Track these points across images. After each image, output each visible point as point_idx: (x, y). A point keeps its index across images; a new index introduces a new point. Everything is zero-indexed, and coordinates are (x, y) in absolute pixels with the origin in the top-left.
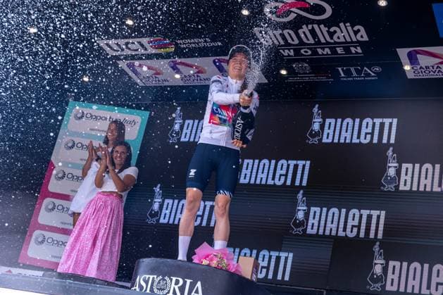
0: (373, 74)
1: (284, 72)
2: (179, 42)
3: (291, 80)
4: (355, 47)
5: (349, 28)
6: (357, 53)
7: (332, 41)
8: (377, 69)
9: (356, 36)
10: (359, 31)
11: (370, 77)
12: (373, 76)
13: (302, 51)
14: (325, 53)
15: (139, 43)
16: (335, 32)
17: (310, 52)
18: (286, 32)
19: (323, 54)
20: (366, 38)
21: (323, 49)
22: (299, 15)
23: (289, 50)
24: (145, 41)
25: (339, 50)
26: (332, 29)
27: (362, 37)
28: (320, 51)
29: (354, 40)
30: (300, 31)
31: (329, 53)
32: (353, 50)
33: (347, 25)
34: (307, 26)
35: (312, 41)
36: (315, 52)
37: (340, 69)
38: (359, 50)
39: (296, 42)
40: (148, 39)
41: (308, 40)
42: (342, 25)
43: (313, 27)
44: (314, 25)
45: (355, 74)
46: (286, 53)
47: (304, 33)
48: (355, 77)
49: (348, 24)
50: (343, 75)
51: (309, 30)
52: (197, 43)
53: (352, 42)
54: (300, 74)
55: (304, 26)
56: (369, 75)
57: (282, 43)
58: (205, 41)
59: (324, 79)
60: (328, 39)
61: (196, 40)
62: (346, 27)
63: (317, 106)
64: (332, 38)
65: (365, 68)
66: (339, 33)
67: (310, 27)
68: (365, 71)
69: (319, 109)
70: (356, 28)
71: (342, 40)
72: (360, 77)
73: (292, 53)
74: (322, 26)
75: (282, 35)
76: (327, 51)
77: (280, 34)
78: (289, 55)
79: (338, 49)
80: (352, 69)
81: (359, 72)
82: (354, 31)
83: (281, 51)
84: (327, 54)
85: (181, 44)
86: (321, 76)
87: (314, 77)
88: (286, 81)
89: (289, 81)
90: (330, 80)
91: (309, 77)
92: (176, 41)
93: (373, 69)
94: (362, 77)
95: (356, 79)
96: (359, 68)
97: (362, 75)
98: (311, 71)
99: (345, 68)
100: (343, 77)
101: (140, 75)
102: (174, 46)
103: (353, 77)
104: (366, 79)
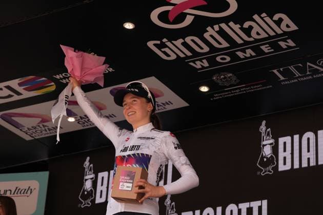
0: (322, 69)
1: (204, 89)
2: (58, 77)
3: (217, 97)
4: (285, 40)
5: (268, 19)
6: (289, 47)
7: (251, 39)
9: (279, 27)
10: (281, 20)
13: (218, 59)
14: (248, 55)
15: (8, 87)
16: (251, 28)
17: (228, 59)
18: (188, 40)
19: (246, 58)
20: (294, 27)
21: (244, 51)
23: (201, 60)
24: (14, 83)
25: (265, 49)
26: (246, 25)
27: (288, 26)
28: (240, 54)
29: (279, 32)
30: (206, 35)
31: (253, 54)
32: (282, 44)
33: (262, 16)
34: (213, 28)
35: (225, 44)
36: (234, 57)
37: (275, 71)
38: (291, 43)
39: (206, 49)
40: (17, 81)
41: (220, 44)
42: (256, 17)
43: (220, 27)
44: (221, 25)
45: (297, 74)
46: (198, 65)
47: (211, 36)
48: (300, 77)
49: (264, 15)
50: (282, 78)
51: (217, 32)
53: (277, 35)
54: (226, 87)
55: (209, 29)
56: (317, 71)
57: (189, 54)
59: (259, 88)
60: (246, 38)
62: (262, 18)
63: (264, 123)
64: (250, 36)
65: (308, 64)
66: (256, 28)
67: (216, 27)
68: (310, 67)
69: (267, 126)
70: (276, 17)
71: (264, 35)
72: (305, 76)
73: (206, 63)
74: (231, 24)
75: (185, 44)
76: (249, 52)
77: (183, 44)
78: (203, 67)
79: (263, 47)
80: (292, 68)
81: (302, 70)
82: (275, 21)
83: (192, 64)
84: (252, 56)
85: (61, 79)
86: (253, 85)
87: (245, 87)
88: (212, 99)
89: (215, 98)
90: (268, 87)
91: (239, 88)
92: (54, 76)
93: (319, 62)
94: (309, 75)
95: (302, 79)
96: (300, 65)
97: (308, 73)
98: (238, 81)
99: (281, 69)
100: (283, 81)
101: (24, 126)
102: (53, 83)
103: (297, 78)
104: (314, 76)
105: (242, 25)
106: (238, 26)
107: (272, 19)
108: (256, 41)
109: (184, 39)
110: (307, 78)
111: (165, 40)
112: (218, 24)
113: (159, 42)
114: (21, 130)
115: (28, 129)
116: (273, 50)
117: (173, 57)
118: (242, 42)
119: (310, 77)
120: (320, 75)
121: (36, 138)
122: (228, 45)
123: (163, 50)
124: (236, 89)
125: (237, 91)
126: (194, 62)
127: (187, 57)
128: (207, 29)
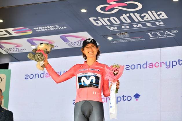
0: (172, 34)
2: (36, 29)
3: (115, 42)
4: (159, 22)
5: (155, 14)
6: (160, 25)
7: (143, 20)
8: (175, 31)
10: (161, 14)
11: (170, 35)
12: (172, 35)
13: (123, 27)
16: (145, 16)
17: (128, 27)
18: (111, 19)
19: (137, 27)
21: (137, 25)
22: (120, 10)
23: (114, 27)
26: (143, 15)
27: (163, 17)
28: (135, 26)
30: (121, 18)
31: (142, 26)
33: (152, 12)
34: (126, 15)
35: (129, 21)
37: (149, 34)
38: (162, 23)
39: (119, 23)
41: (126, 21)
42: (149, 12)
43: (130, 15)
46: (112, 28)
47: (124, 18)
48: (160, 37)
51: (127, 17)
52: (49, 29)
53: (157, 20)
54: (121, 38)
56: (169, 35)
57: (109, 24)
58: (55, 27)
59: (138, 40)
60: (140, 20)
61: (48, 27)
62: (152, 13)
65: (167, 32)
66: (147, 16)
67: (128, 15)
68: (167, 33)
70: (159, 13)
71: (150, 19)
72: (163, 36)
73: (116, 28)
74: (136, 14)
76: (140, 25)
77: (108, 20)
78: (114, 30)
80: (158, 33)
81: (162, 34)
82: (158, 15)
84: (140, 27)
85: (37, 29)
86: (136, 38)
87: (131, 39)
88: (112, 43)
89: (114, 42)
90: (143, 40)
91: (128, 39)
92: (34, 28)
93: (172, 31)
94: (164, 36)
95: (161, 37)
96: (162, 32)
97: (165, 35)
98: (129, 36)
99: (152, 33)
100: (152, 38)
101: (5, 48)
102: (32, 31)
103: (158, 37)
104: (167, 37)
105: (141, 15)
106: (139, 15)
107: (156, 13)
108: (145, 21)
109: (109, 18)
110: (164, 37)
111: (99, 18)
112: (129, 13)
113: (96, 18)
114: (3, 49)
115: (7, 49)
116: (151, 25)
117: (100, 24)
118: (138, 21)
119: (165, 37)
120: (170, 36)
121: (9, 53)
122: (130, 22)
123: (96, 21)
124: (126, 39)
125: (126, 40)
126: (110, 27)
127: (107, 25)
128: (123, 15)
